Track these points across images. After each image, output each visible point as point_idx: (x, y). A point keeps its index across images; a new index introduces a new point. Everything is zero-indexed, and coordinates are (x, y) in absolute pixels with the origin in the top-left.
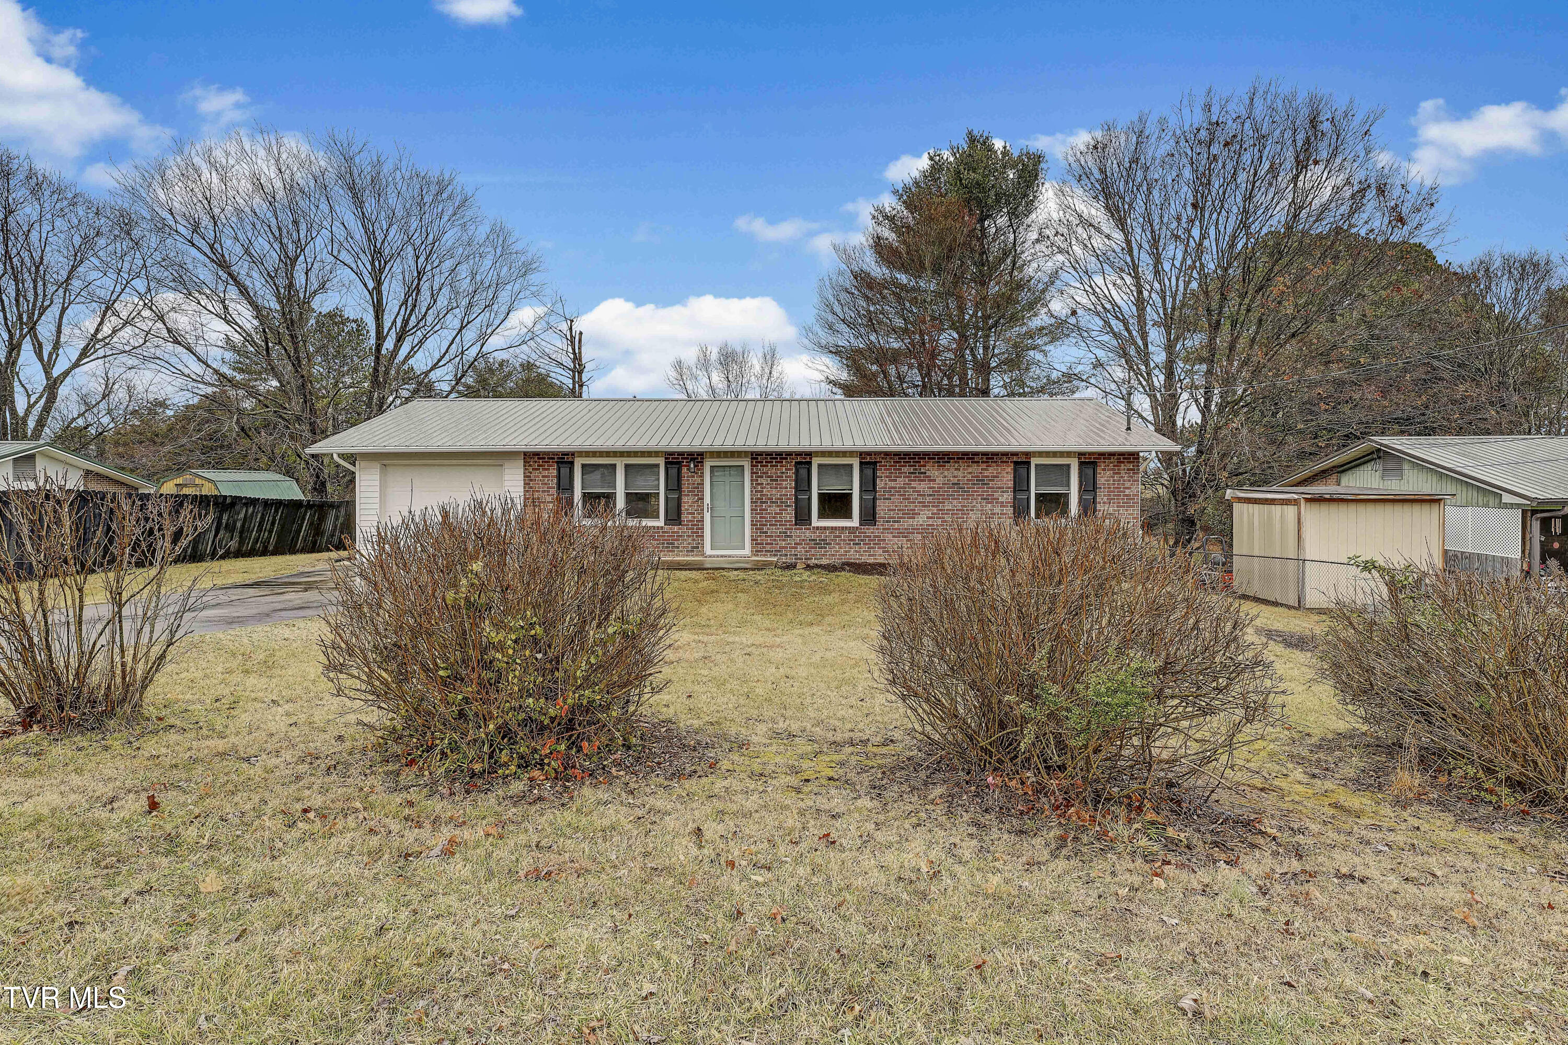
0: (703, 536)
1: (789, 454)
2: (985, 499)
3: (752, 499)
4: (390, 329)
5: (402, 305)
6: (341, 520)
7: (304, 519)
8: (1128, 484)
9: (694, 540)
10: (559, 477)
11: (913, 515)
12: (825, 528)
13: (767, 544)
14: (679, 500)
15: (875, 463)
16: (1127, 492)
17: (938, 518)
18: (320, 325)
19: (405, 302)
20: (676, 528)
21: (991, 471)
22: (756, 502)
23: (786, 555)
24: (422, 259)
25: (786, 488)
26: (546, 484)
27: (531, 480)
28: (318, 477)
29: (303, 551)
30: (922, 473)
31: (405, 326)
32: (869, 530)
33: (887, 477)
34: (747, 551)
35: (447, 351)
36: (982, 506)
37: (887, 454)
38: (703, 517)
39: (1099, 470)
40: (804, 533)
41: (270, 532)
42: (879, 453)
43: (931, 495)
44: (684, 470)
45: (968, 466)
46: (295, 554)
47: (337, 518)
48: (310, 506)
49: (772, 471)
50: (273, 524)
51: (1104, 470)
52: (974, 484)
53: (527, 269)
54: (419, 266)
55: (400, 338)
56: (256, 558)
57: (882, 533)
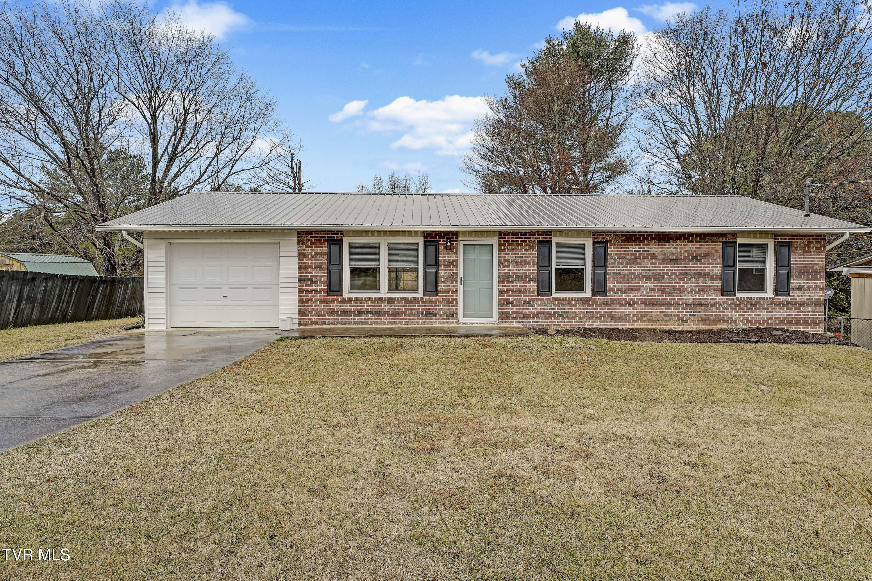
0: (457, 306)
1: (532, 234)
2: (698, 273)
3: (500, 273)
4: (163, 154)
5: (172, 136)
6: (129, 292)
7: (97, 292)
8: (816, 261)
9: (449, 309)
10: (329, 254)
11: (638, 287)
12: (563, 299)
13: (513, 312)
14: (437, 273)
15: (607, 242)
16: (815, 267)
17: (658, 289)
18: (111, 160)
19: (174, 134)
20: (433, 299)
21: (705, 249)
22: (503, 276)
23: (529, 322)
24: (187, 102)
25: (530, 264)
26: (318, 260)
27: (305, 257)
28: (110, 261)
29: (97, 318)
30: (646, 251)
31: (175, 150)
32: (600, 300)
33: (616, 254)
34: (495, 318)
35: (206, 171)
36: (696, 280)
37: (616, 234)
38: (456, 289)
39: (793, 249)
40: (544, 303)
41: (68, 302)
42: (609, 233)
43: (653, 270)
44: (441, 248)
45: (685, 245)
46: (90, 320)
47: (125, 291)
48: (102, 281)
49: (518, 249)
50: (70, 296)
51: (796, 249)
52: (689, 261)
53: (265, 113)
54: (185, 106)
55: (171, 159)
56: (55, 325)
57: (612, 302)
